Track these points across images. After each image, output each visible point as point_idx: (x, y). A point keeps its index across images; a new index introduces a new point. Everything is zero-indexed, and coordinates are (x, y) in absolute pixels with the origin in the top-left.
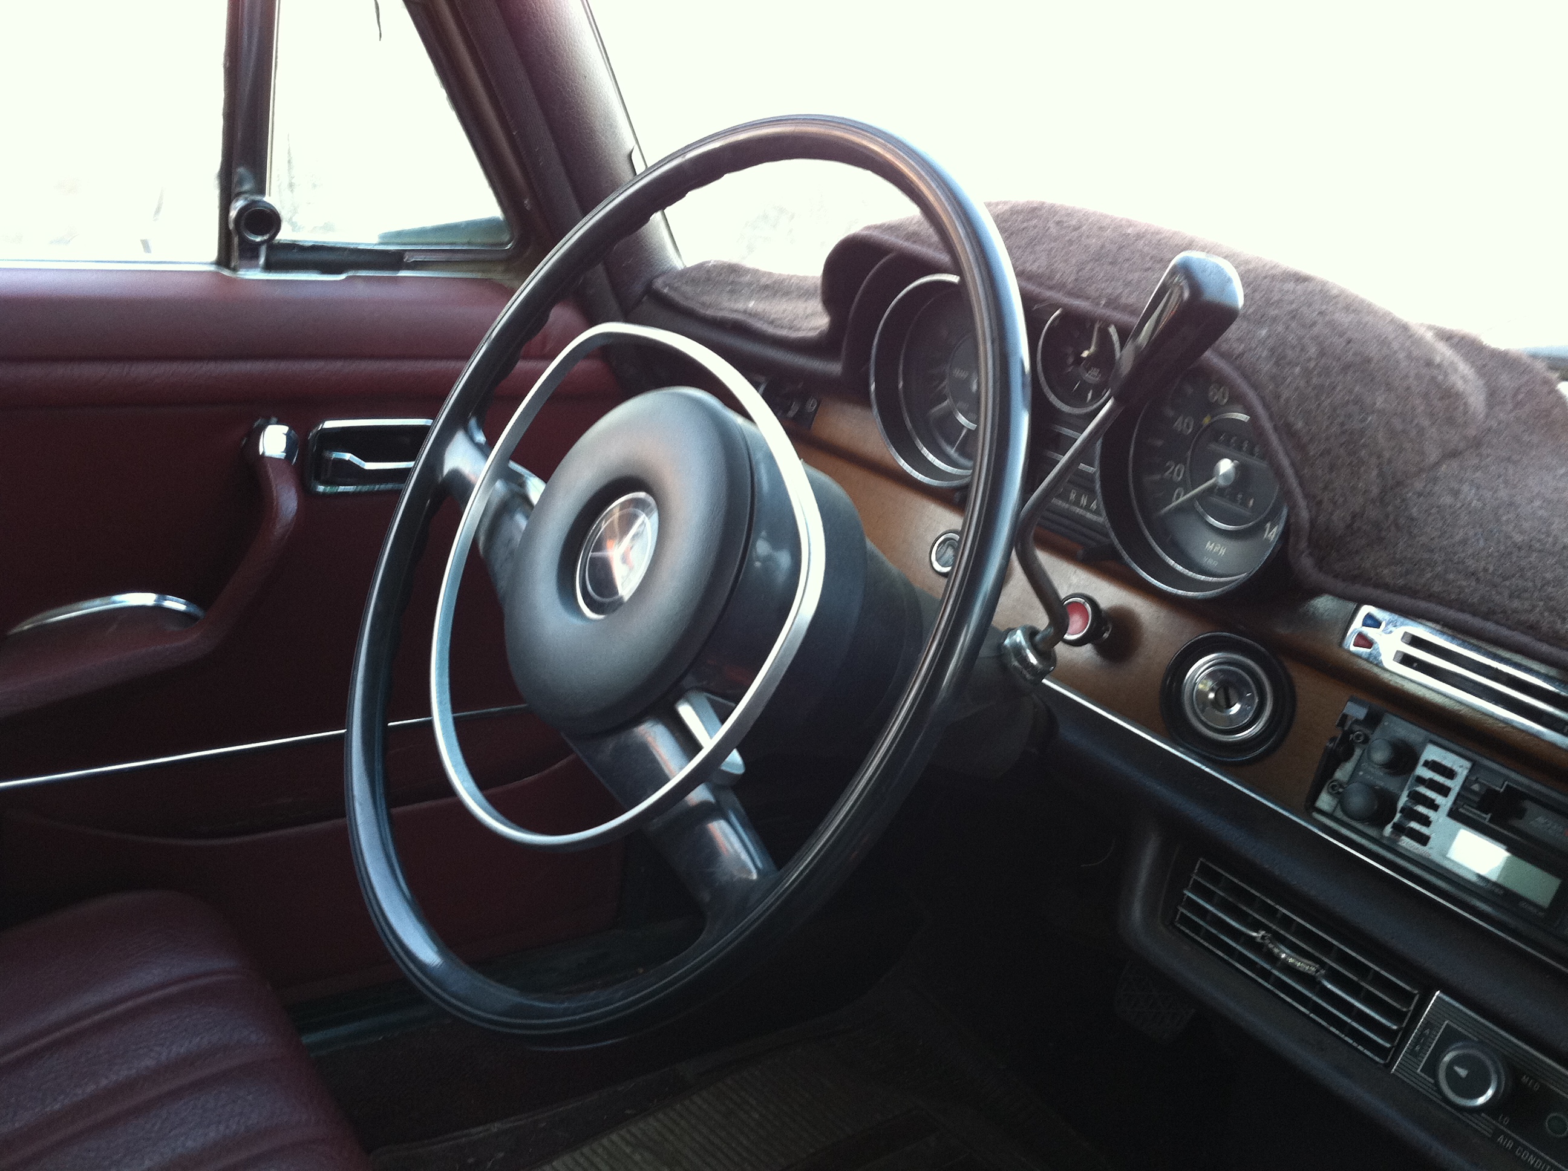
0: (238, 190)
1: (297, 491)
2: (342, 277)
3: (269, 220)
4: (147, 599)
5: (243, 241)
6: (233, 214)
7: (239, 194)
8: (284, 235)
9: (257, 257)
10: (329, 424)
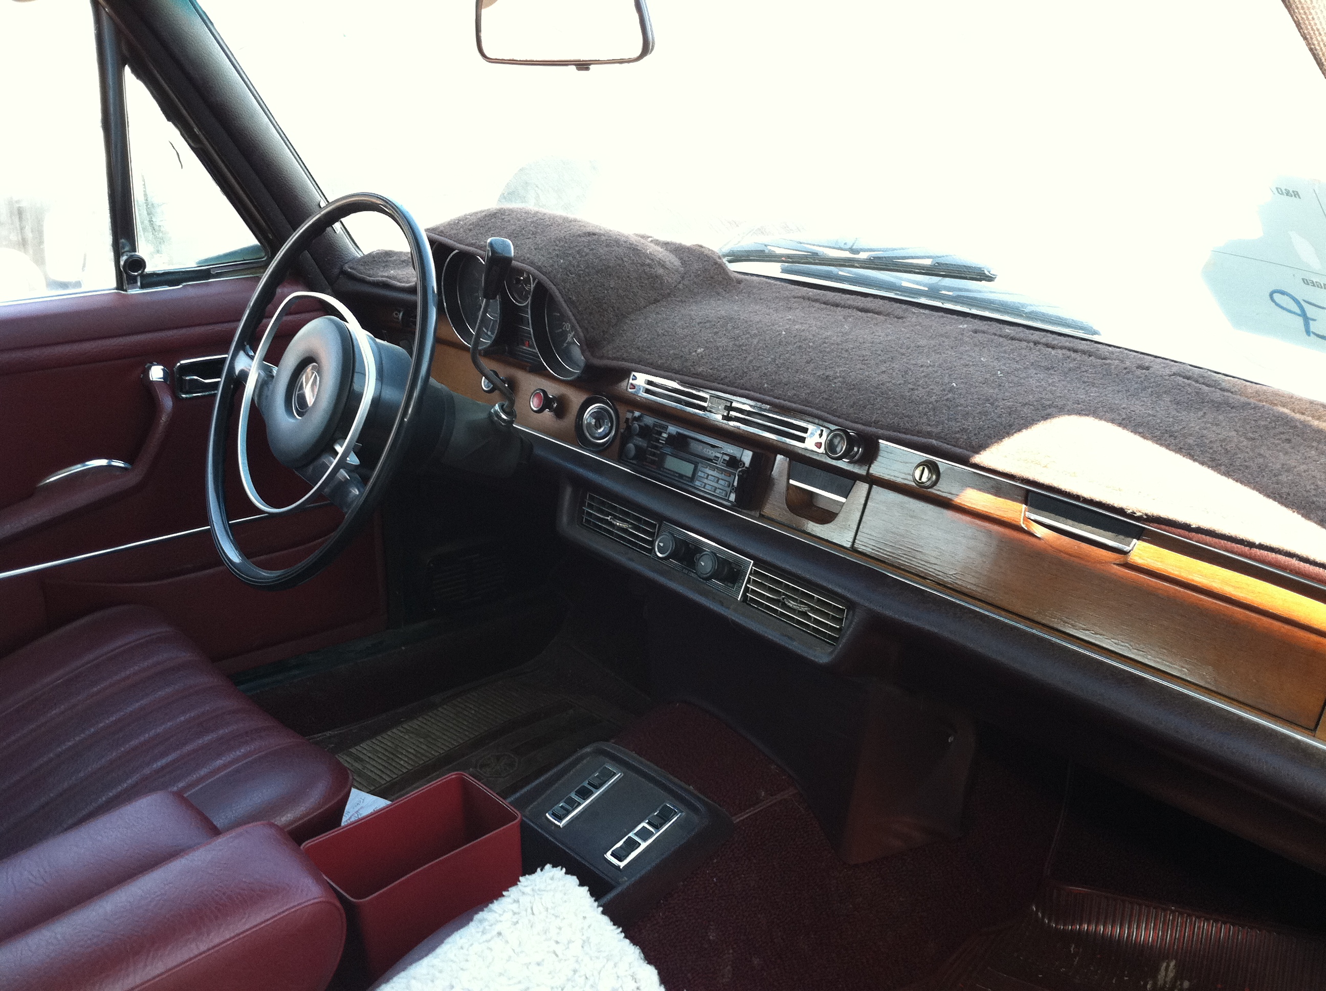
0: (123, 251)
1: (172, 398)
2: (181, 286)
3: (139, 264)
4: (103, 462)
5: (129, 276)
6: (122, 263)
7: (123, 254)
8: (149, 269)
9: (136, 282)
10: (183, 362)
